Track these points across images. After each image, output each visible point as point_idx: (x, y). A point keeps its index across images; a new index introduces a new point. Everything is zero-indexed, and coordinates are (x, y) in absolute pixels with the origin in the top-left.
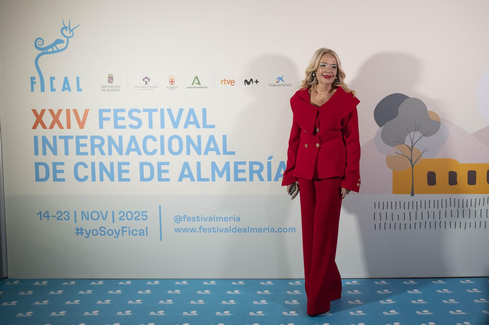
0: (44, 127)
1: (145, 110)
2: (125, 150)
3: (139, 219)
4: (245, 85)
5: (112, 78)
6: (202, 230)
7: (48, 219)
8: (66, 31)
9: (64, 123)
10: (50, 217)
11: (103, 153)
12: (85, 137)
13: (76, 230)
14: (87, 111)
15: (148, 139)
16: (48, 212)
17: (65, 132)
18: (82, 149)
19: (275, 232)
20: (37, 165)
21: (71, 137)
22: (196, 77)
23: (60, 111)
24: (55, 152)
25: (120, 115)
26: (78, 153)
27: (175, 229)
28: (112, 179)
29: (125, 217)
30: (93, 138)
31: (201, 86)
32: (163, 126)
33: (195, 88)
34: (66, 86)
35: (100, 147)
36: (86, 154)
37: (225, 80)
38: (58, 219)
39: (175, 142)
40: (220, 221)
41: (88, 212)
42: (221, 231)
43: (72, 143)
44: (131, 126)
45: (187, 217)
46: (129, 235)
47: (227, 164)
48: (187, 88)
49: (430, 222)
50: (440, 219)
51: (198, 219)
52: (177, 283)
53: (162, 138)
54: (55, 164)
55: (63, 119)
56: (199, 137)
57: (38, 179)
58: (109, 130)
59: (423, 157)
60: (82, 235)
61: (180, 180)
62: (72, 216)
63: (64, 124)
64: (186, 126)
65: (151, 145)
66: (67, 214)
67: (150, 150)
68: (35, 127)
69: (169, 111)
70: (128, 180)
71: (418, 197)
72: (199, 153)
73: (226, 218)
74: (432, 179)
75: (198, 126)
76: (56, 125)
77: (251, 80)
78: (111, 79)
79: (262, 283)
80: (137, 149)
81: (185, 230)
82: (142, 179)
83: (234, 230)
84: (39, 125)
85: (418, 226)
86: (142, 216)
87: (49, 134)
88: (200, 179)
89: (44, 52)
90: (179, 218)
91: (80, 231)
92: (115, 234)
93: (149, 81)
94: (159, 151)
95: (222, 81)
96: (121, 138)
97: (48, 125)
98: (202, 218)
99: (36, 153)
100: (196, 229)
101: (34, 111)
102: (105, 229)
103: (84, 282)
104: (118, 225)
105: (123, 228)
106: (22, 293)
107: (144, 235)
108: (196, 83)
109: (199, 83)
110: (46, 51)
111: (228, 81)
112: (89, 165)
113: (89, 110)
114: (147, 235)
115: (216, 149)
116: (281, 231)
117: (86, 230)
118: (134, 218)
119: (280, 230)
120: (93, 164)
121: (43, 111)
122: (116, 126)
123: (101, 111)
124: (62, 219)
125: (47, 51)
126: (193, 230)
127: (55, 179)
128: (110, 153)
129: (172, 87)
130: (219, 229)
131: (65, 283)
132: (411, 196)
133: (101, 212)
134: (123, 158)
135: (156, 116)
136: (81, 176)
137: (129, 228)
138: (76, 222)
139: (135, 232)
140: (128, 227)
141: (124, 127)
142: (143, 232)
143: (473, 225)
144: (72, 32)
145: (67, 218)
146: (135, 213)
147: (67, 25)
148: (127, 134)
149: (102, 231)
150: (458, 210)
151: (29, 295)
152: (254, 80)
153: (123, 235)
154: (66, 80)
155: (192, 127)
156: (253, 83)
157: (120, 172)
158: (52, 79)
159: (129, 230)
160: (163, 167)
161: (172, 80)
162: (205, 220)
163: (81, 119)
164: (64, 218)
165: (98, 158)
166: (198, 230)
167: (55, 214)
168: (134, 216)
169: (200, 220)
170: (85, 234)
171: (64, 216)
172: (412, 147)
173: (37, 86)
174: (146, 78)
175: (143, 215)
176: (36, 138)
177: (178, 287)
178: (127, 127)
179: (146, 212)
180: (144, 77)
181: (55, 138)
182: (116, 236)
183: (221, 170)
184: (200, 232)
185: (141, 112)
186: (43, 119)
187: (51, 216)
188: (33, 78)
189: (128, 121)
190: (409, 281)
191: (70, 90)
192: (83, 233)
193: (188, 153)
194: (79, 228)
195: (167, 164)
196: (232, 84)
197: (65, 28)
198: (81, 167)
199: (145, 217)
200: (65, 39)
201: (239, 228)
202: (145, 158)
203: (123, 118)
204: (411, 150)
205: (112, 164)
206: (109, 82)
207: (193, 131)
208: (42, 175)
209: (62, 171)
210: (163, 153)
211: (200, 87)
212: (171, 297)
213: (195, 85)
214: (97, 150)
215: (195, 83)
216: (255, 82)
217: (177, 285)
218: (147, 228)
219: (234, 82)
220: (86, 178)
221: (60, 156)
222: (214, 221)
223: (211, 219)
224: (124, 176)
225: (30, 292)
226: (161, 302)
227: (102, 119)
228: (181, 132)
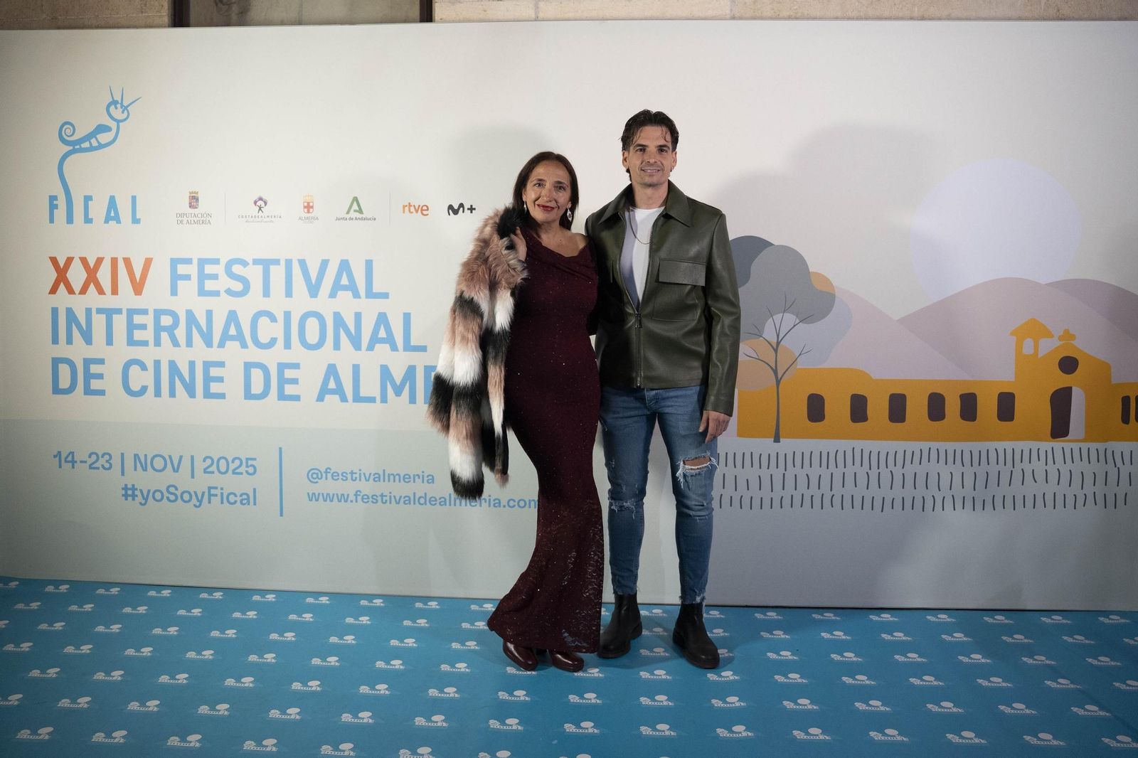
0: (70, 291)
1: (256, 262)
2: (216, 338)
3: (241, 474)
4: (449, 214)
5: (197, 199)
6: (359, 498)
7: (73, 467)
8: (116, 108)
9: (106, 284)
10: (76, 462)
11: (175, 343)
12: (145, 312)
13: (123, 489)
14: (148, 262)
15: (263, 318)
16: (72, 453)
17: (108, 301)
18: (138, 335)
19: (502, 506)
20: (56, 362)
21: (119, 311)
22: (356, 199)
23: (99, 261)
24: (88, 340)
25: (209, 269)
26: (131, 342)
27: (308, 494)
28: (192, 394)
29: (214, 468)
30: (158, 313)
31: (364, 216)
32: (289, 293)
33: (352, 219)
34: (112, 214)
35: (171, 330)
36: (145, 343)
37: (410, 205)
38: (91, 467)
39: (313, 324)
40: (394, 481)
41: (146, 456)
42: (398, 501)
43: (120, 322)
44: (229, 292)
45: (332, 472)
46: (222, 503)
47: (411, 371)
48: (337, 219)
49: (812, 496)
50: (831, 490)
51: (352, 476)
52: (310, 600)
53: (287, 315)
54: (88, 362)
55: (104, 276)
56: (358, 316)
57: (56, 390)
58: (188, 299)
59: (800, 365)
60: (133, 499)
61: (320, 398)
62: (116, 462)
63: (107, 286)
64: (333, 295)
65: (267, 330)
66: (107, 457)
67: (264, 338)
68: (53, 290)
69: (303, 263)
70: (222, 396)
71: (787, 445)
72: (357, 347)
73: (407, 477)
74: (816, 409)
75: (356, 295)
76: (92, 287)
77: (461, 205)
78: (194, 200)
79: (474, 607)
80: (240, 337)
81: (328, 498)
82: (248, 395)
83: (422, 501)
84: (62, 287)
85: (787, 501)
86: (247, 466)
87: (79, 304)
88: (358, 398)
89: (74, 148)
90: (317, 474)
91: (130, 492)
92: (194, 501)
93: (265, 205)
94: (280, 343)
95: (404, 207)
96: (209, 314)
97: (77, 287)
98: (360, 474)
99: (55, 340)
100: (348, 495)
101: (54, 261)
102: (176, 489)
103: (135, 591)
104: (201, 483)
105: (210, 488)
106: (20, 606)
107: (249, 504)
108: (355, 211)
109: (360, 211)
110: (78, 147)
111: (417, 208)
112: (150, 366)
113: (152, 259)
114: (255, 504)
115: (390, 340)
116: (514, 506)
117: (141, 491)
118: (230, 471)
119: (512, 503)
120: (157, 364)
121: (69, 261)
122: (202, 292)
123: (175, 262)
124: (98, 468)
125: (80, 146)
126: (343, 498)
127: (88, 391)
128: (189, 343)
129: (308, 218)
130: (393, 498)
131: (101, 591)
132: (775, 442)
133: (170, 457)
134: (214, 354)
135: (277, 273)
136: (135, 387)
137: (222, 489)
138: (123, 474)
139: (232, 498)
140: (219, 489)
141: (217, 294)
142: (248, 499)
143: (898, 504)
144: (126, 111)
145: (107, 465)
146: (233, 462)
147: (118, 98)
148: (221, 308)
149: (172, 496)
150: (869, 472)
151: (33, 611)
152: (467, 206)
153: (210, 502)
154: (112, 202)
155: (345, 295)
156: (463, 212)
157: (208, 379)
158: (88, 199)
159: (222, 494)
160: (289, 374)
161: (308, 203)
162: (366, 479)
163: (138, 276)
164: (103, 466)
165: (166, 352)
166: (352, 497)
167: (86, 458)
168: (232, 466)
169: (356, 478)
170: (139, 499)
171: (102, 461)
172: (778, 343)
173: (61, 213)
174: (261, 199)
175: (249, 464)
176: (55, 311)
177: (310, 608)
178: (222, 293)
179: (255, 459)
180: (256, 198)
181: (88, 311)
182: (198, 504)
183: (398, 382)
184: (356, 502)
185: (248, 264)
186: (68, 275)
187: (78, 462)
188: (53, 198)
189: (224, 283)
190: (768, 614)
191: (119, 221)
192: (137, 496)
193: (337, 346)
194: (130, 486)
195: (296, 366)
196: (424, 212)
197: (114, 103)
198: (134, 369)
199: (251, 470)
200: (113, 125)
201: (432, 497)
202: (254, 354)
203: (215, 277)
204: (776, 351)
205: (192, 365)
206: (190, 207)
207: (346, 304)
208: (64, 383)
209: (100, 376)
210: (288, 345)
211: (362, 219)
212: (292, 626)
213: (353, 214)
214: (164, 336)
215: (352, 210)
216: (468, 209)
217: (310, 604)
218: (255, 490)
219: (428, 210)
220: (144, 390)
221: (98, 347)
222: (384, 481)
223: (377, 478)
224: (215, 388)
225: (34, 605)
226: (274, 636)
227: (175, 278)
228: (325, 305)
